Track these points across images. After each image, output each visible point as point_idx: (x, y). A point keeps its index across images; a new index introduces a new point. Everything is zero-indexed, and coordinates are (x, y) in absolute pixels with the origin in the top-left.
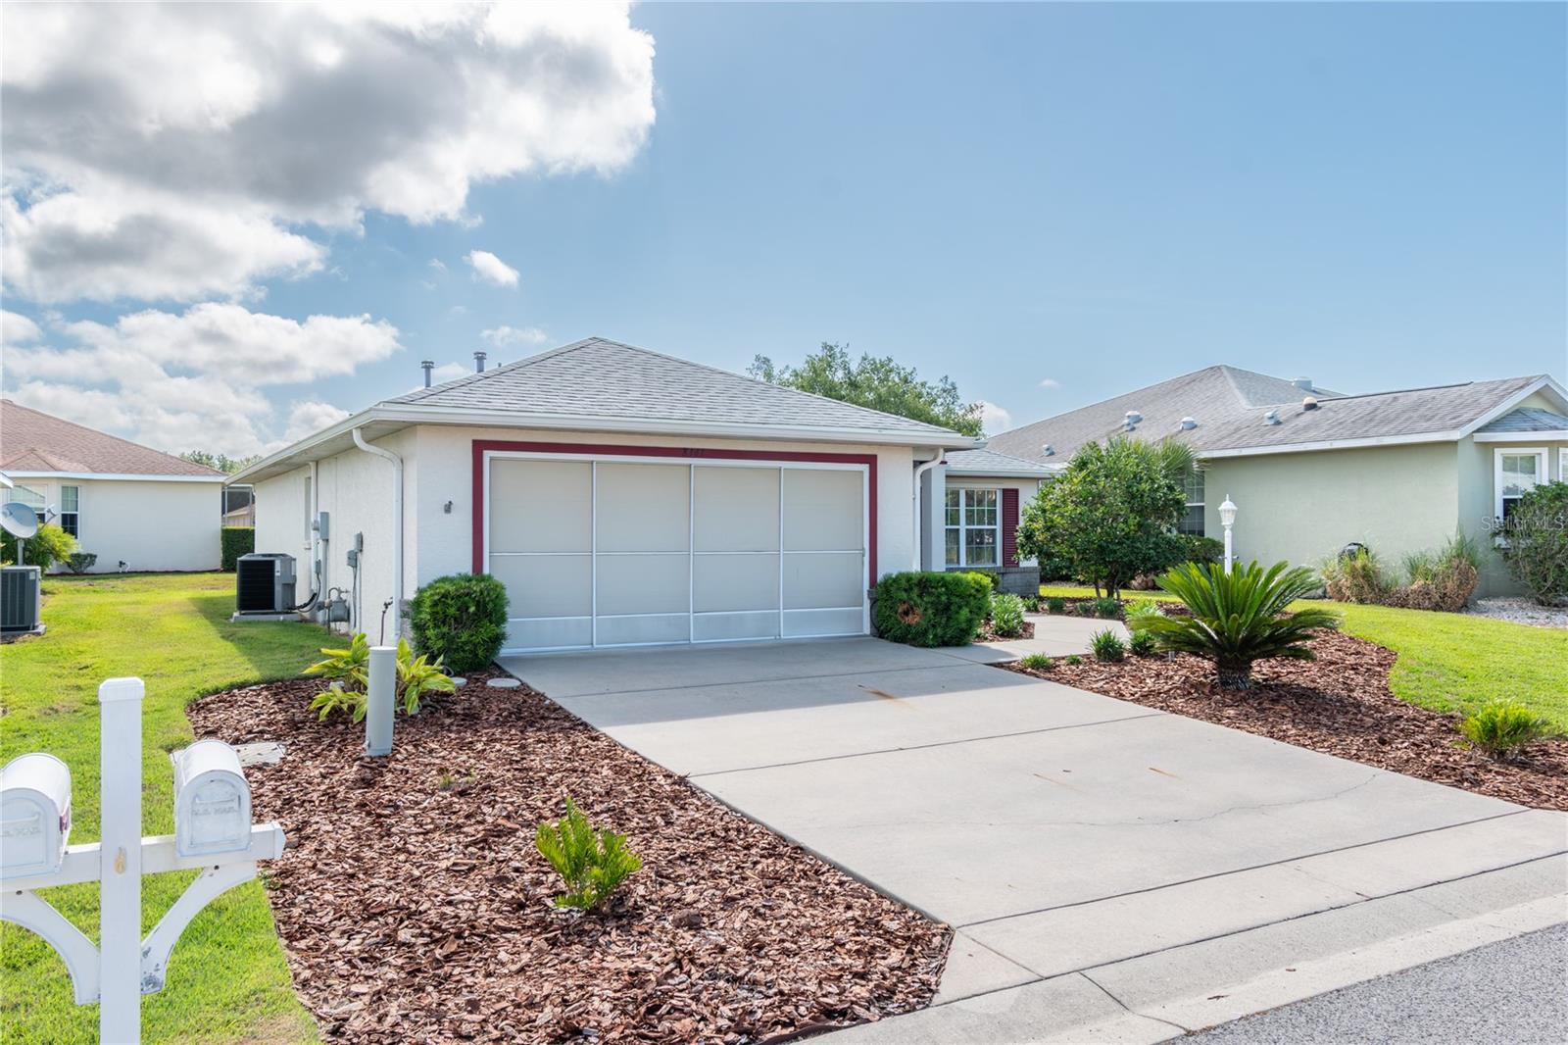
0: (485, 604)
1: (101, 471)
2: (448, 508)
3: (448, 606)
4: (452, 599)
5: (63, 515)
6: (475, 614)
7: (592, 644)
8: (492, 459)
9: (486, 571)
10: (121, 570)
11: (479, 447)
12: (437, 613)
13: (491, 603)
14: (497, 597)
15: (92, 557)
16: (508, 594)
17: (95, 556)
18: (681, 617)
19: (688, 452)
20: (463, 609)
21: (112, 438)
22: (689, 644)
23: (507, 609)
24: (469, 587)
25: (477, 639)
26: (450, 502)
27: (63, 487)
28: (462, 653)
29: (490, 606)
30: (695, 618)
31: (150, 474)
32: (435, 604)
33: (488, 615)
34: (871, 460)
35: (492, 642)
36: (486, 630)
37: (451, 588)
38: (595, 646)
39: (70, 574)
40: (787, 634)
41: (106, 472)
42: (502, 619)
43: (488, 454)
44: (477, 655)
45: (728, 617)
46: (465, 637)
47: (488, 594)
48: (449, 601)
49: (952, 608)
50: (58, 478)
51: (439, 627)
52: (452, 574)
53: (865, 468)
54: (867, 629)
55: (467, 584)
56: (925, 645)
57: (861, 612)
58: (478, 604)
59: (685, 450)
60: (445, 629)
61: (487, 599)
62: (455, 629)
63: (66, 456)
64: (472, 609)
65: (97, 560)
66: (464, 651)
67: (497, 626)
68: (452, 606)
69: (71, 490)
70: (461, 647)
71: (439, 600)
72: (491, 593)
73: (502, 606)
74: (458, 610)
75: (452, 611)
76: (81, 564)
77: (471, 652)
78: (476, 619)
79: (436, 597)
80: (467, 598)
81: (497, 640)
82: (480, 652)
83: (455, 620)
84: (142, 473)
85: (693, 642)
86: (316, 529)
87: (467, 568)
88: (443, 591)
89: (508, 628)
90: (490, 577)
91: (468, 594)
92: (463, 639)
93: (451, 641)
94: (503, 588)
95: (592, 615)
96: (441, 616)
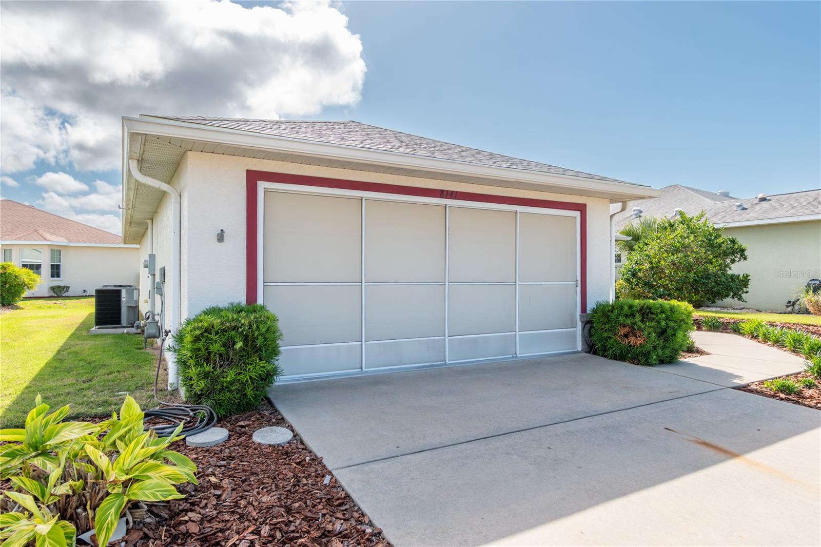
0: (255, 339)
1: (74, 242)
2: (221, 237)
3: (210, 341)
4: (217, 333)
5: (52, 265)
6: (242, 349)
7: (362, 368)
8: (266, 191)
9: (260, 301)
10: (84, 294)
11: (253, 178)
12: (199, 349)
13: (260, 338)
14: (268, 330)
15: (68, 288)
16: (281, 325)
17: (69, 287)
18: (438, 340)
19: (445, 194)
20: (229, 344)
21: (83, 225)
22: (445, 364)
23: (279, 342)
24: (237, 320)
25: (244, 378)
26: (222, 230)
27: (52, 250)
28: (228, 394)
29: (259, 342)
30: (450, 341)
31: (100, 243)
32: (197, 339)
33: (258, 350)
34: (582, 208)
35: (262, 379)
36: (256, 367)
37: (217, 322)
38: (364, 369)
39: (54, 297)
40: (522, 353)
41: (76, 242)
42: (275, 352)
43: (262, 185)
44: (245, 395)
45: (476, 340)
46: (231, 375)
47: (258, 327)
48: (213, 336)
49: (668, 330)
50: (49, 245)
51: (202, 366)
52: (223, 303)
53: (577, 214)
54: (579, 346)
55: (235, 316)
56: (648, 364)
57: (575, 332)
58: (246, 339)
59: (442, 191)
60: (208, 368)
61: (256, 333)
62: (221, 366)
63: (56, 234)
64: (239, 345)
65: (70, 289)
66: (230, 391)
67: (268, 361)
68: (216, 342)
69: (56, 252)
70: (227, 387)
71: (202, 334)
72: (261, 327)
73: (274, 340)
74: (224, 346)
75: (216, 347)
76: (61, 291)
77: (238, 391)
78: (244, 355)
79: (198, 332)
80: (233, 333)
81: (268, 377)
82: (249, 392)
83: (221, 355)
84: (96, 243)
85: (448, 362)
86: (146, 266)
87: (240, 298)
88: (206, 325)
89: (281, 362)
90: (262, 308)
91: (234, 328)
92: (228, 379)
93: (215, 380)
94: (275, 320)
95: (361, 341)
96: (203, 352)
